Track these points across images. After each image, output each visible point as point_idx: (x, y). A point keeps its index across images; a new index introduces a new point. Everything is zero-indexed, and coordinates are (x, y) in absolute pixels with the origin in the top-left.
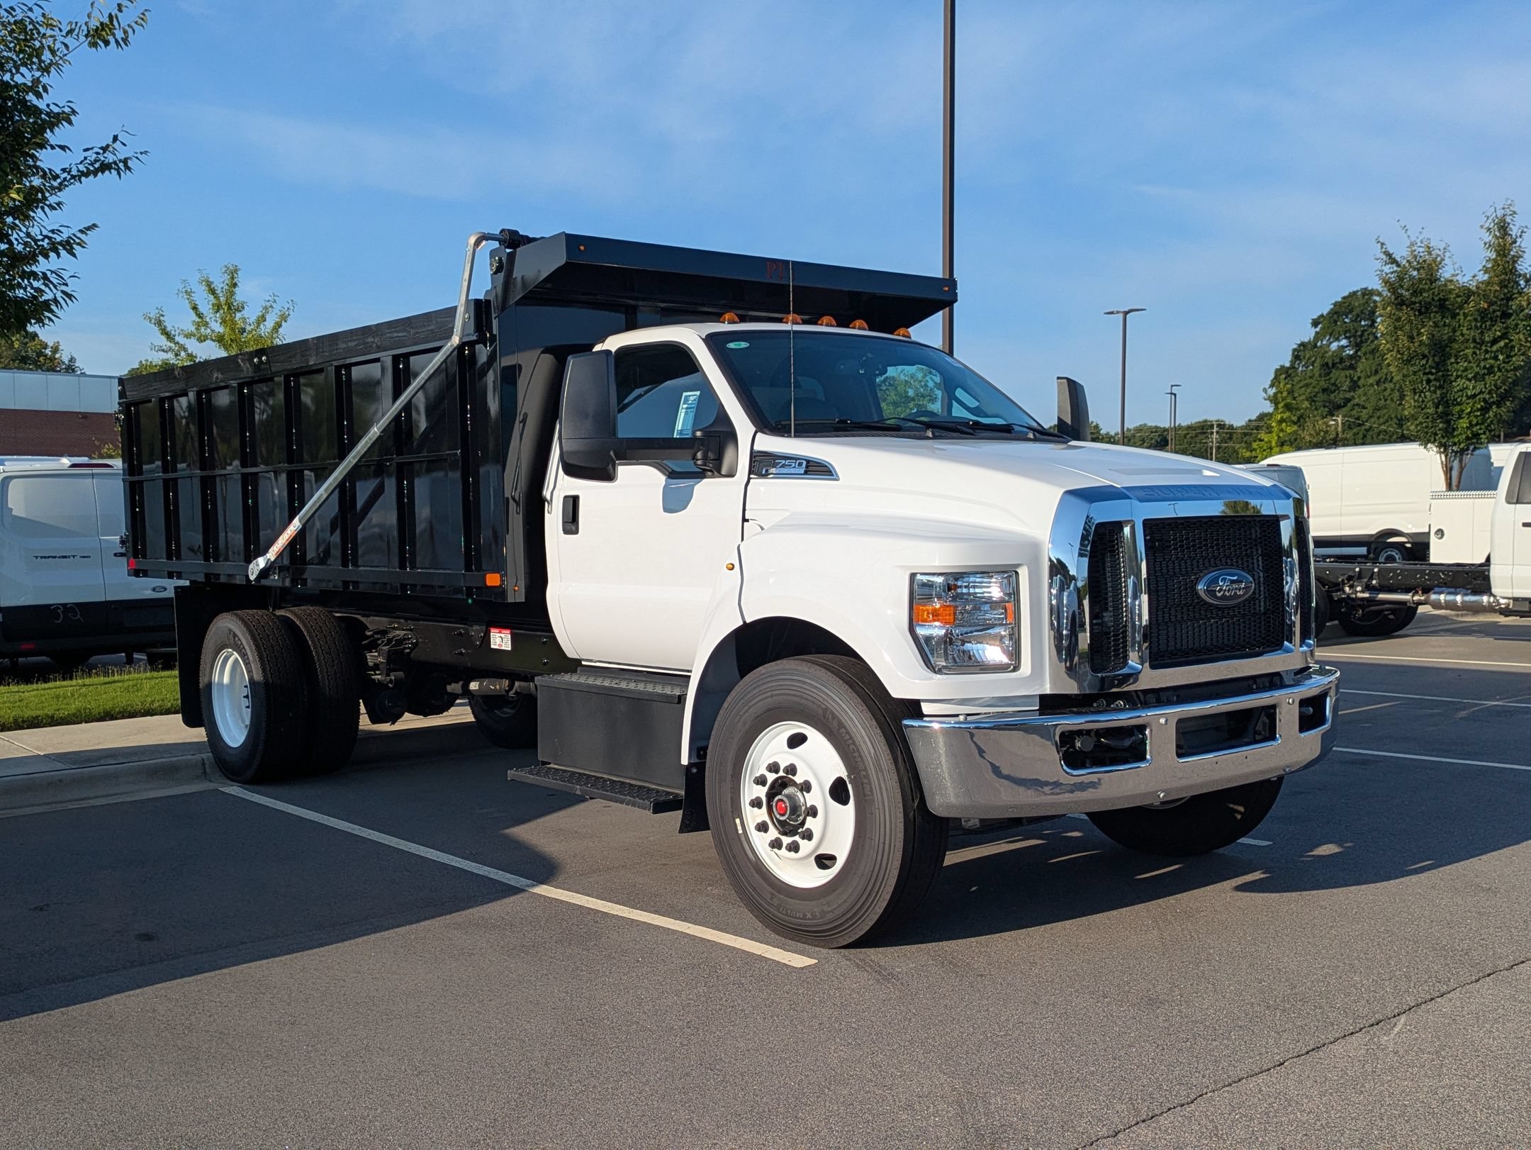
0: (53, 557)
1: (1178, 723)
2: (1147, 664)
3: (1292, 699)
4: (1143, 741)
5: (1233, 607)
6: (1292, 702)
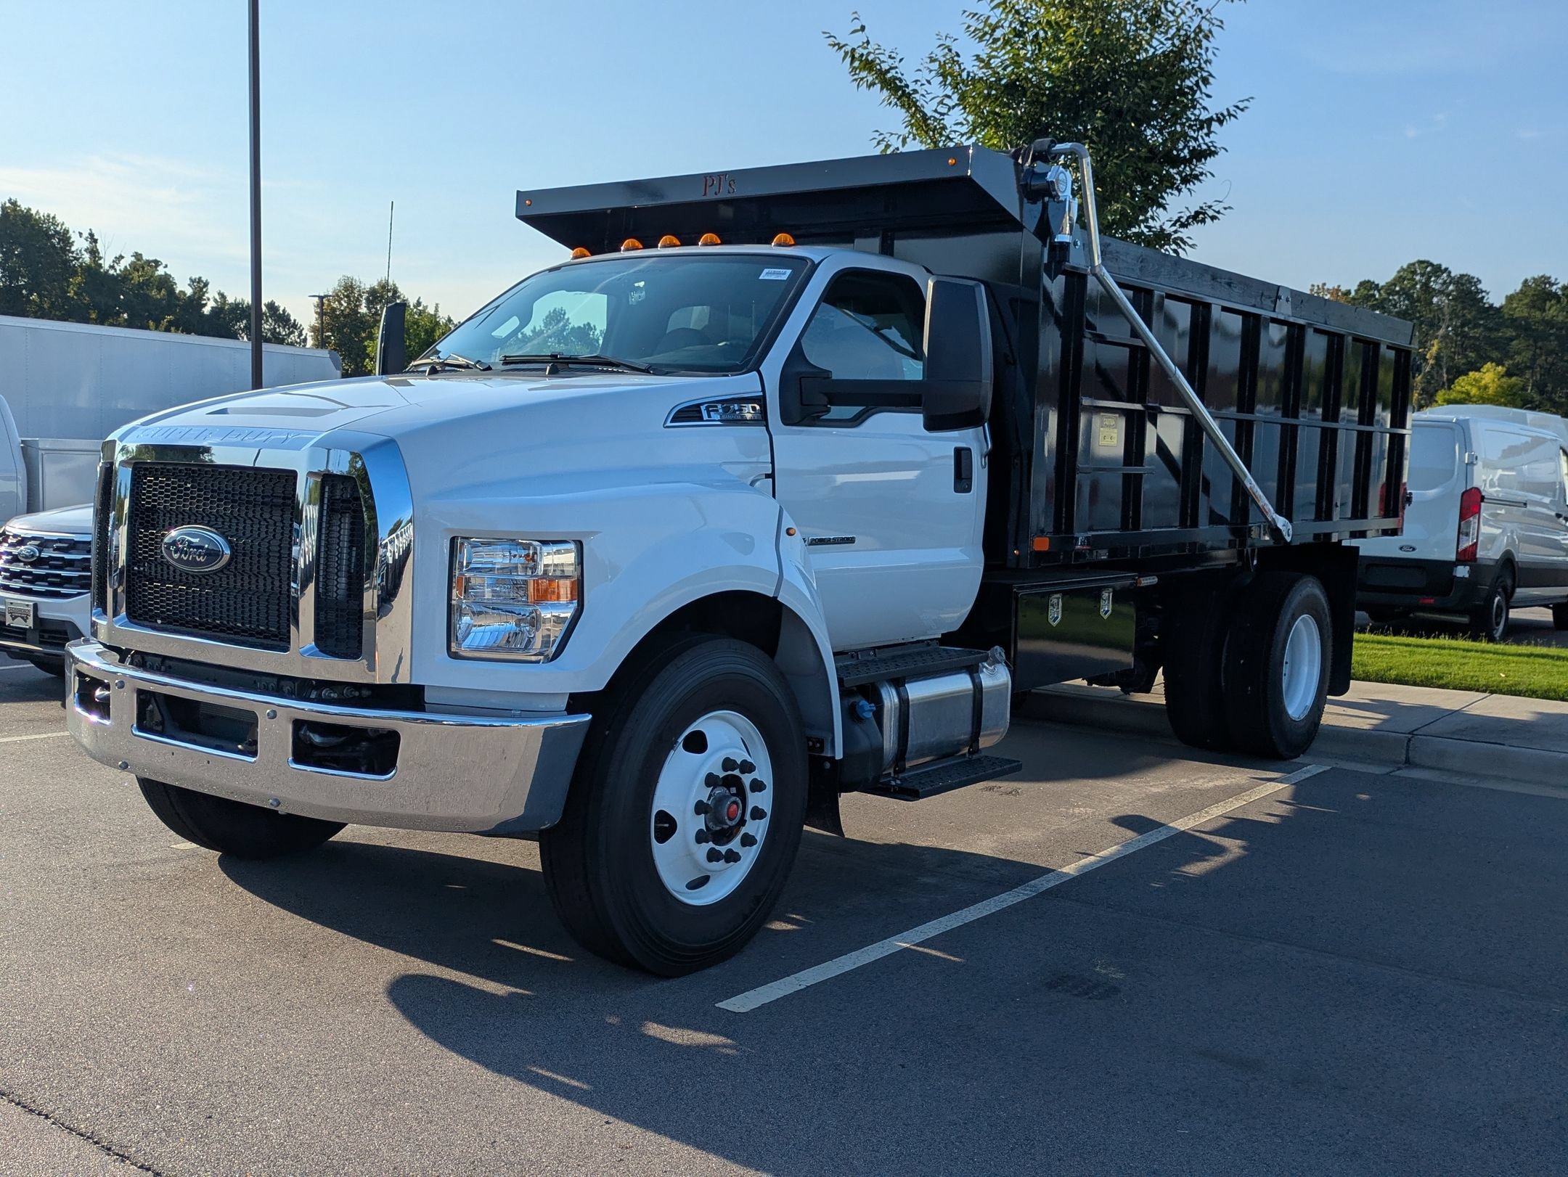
1: (140, 692)
2: (123, 619)
3: (274, 712)
4: (107, 699)
5: (204, 576)
6: (274, 717)
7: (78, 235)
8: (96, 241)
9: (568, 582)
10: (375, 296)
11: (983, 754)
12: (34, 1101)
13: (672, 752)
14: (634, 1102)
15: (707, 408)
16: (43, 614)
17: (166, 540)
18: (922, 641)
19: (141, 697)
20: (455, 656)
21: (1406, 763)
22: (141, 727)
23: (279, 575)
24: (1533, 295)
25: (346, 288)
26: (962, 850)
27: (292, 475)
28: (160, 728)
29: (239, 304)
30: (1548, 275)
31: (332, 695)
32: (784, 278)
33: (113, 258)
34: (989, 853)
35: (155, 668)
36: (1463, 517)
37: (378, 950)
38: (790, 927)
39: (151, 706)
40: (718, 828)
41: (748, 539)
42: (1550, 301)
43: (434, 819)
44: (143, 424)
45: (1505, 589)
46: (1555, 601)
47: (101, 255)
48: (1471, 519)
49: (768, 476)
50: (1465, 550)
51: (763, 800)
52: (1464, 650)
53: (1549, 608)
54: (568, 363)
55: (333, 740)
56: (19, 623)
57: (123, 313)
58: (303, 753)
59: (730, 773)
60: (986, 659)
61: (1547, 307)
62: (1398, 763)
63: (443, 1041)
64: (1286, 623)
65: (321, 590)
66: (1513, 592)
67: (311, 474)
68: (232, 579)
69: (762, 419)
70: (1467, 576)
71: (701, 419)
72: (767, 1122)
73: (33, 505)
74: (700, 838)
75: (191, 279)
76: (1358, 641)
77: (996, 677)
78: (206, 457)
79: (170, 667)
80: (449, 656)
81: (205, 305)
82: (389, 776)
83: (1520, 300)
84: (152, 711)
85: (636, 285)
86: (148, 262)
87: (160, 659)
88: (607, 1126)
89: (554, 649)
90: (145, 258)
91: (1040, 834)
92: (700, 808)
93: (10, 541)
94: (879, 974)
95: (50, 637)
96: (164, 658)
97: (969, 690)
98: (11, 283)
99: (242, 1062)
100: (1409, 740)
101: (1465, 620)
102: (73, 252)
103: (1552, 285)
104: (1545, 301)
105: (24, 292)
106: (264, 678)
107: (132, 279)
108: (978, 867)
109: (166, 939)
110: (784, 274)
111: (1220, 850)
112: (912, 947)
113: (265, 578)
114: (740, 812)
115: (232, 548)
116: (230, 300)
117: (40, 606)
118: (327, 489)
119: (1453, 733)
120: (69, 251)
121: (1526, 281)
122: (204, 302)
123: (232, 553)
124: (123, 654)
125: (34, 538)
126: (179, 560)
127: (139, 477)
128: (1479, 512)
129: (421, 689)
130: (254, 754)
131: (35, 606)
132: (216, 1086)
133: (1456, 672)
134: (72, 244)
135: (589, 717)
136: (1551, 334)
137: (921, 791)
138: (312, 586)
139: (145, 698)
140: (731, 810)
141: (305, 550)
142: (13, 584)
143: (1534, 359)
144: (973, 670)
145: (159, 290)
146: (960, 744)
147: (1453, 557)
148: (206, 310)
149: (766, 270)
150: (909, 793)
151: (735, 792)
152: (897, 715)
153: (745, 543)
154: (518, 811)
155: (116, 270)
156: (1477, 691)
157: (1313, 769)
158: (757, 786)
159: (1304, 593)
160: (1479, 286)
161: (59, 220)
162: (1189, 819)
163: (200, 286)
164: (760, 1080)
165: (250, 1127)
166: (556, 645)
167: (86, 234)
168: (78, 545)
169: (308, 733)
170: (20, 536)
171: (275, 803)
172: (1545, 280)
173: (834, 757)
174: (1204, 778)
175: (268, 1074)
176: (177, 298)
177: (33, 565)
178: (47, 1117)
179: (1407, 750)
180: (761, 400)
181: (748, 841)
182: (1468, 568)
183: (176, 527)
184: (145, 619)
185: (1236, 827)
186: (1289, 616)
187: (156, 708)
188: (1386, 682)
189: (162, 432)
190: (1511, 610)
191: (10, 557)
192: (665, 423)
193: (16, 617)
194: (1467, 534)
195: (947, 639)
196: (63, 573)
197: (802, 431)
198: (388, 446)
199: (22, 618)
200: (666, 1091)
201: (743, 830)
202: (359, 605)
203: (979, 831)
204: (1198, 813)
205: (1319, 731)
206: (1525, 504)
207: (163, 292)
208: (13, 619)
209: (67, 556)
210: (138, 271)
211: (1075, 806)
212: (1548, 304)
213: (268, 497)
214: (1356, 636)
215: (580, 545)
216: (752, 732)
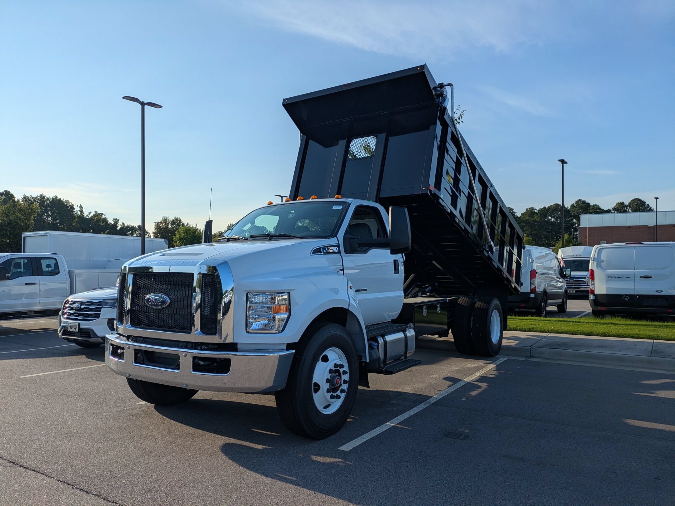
0: (615, 277)
1: (136, 350)
2: (129, 325)
3: (186, 354)
4: (123, 353)
5: (160, 310)
6: (186, 356)
7: (77, 206)
8: (82, 208)
9: (285, 306)
10: (173, 222)
11: (408, 358)
12: (110, 498)
13: (318, 362)
14: (321, 485)
15: (323, 249)
16: (82, 327)
17: (146, 299)
18: (386, 322)
19: (136, 352)
20: (248, 332)
21: (530, 356)
22: (136, 362)
23: (187, 308)
24: (529, 213)
25: (164, 220)
26: (401, 391)
27: (192, 275)
28: (142, 362)
29: (129, 226)
30: (533, 207)
31: (206, 348)
32: (341, 208)
33: (88, 213)
34: (410, 392)
35: (141, 341)
36: (531, 279)
37: (218, 436)
38: (351, 420)
39: (139, 355)
40: (333, 387)
41: (336, 290)
42: (535, 214)
43: (238, 388)
44: (136, 260)
45: (544, 300)
46: (558, 304)
47: (84, 212)
48: (534, 279)
49: (341, 270)
50: (533, 289)
51: (346, 377)
52: (538, 320)
53: (556, 306)
54: (273, 237)
55: (207, 363)
56: (73, 330)
57: (91, 230)
58: (197, 367)
59: (336, 368)
60: (407, 327)
61: (534, 216)
62: (528, 356)
63: (249, 468)
64: (490, 313)
65: (202, 312)
66: (547, 301)
67: (200, 273)
68: (170, 310)
69: (339, 252)
70: (534, 297)
71: (321, 252)
72: (369, 490)
73: (72, 292)
74: (328, 391)
75: (113, 219)
76: (509, 319)
77: (411, 333)
78: (151, 270)
79: (146, 341)
80: (246, 332)
81: (118, 226)
82: (226, 375)
83: (526, 215)
84: (139, 356)
85: (291, 212)
86: (99, 214)
87: (143, 339)
88: (315, 494)
89: (281, 329)
90: (98, 212)
91: (424, 384)
92: (328, 381)
93: (70, 303)
94: (389, 435)
95: (83, 334)
96: (144, 338)
97: (403, 338)
98: (54, 222)
99: (181, 478)
100: (530, 349)
101: (534, 310)
102: (75, 212)
103: (535, 210)
104: (533, 215)
105: (58, 224)
106: (181, 343)
107: (94, 219)
108: (408, 397)
109: (143, 436)
110: (340, 207)
111: (479, 387)
112: (396, 425)
113: (182, 309)
114: (340, 381)
115: (170, 300)
116: (126, 225)
117: (80, 324)
118: (204, 279)
119: (543, 346)
120: (74, 211)
121: (527, 209)
122: (117, 226)
123: (170, 301)
124: (128, 337)
125: (78, 302)
126: (151, 305)
127: (136, 278)
128: (536, 277)
129: (236, 344)
130: (178, 369)
131: (79, 324)
132: (174, 488)
133: (538, 327)
134: (75, 209)
135: (294, 351)
136: (536, 224)
137: (393, 371)
138: (199, 310)
139: (137, 352)
140: (337, 381)
141: (197, 300)
142: (71, 317)
143: (531, 232)
144: (404, 331)
145: (103, 222)
146: (402, 356)
147: (529, 291)
148: (118, 228)
149: (334, 206)
150: (389, 372)
151: (337, 375)
152: (383, 347)
153: (335, 291)
154: (271, 384)
155: (88, 217)
156: (546, 332)
157: (502, 360)
158: (345, 372)
159: (494, 303)
160: (513, 211)
161: (70, 201)
162: (470, 377)
163: (116, 221)
164: (362, 475)
165: (190, 502)
166: (282, 327)
167: (79, 206)
168: (94, 303)
169: (198, 361)
170: (74, 301)
171: (186, 386)
172: (533, 208)
173: (366, 361)
174: (470, 364)
175: (191, 483)
176: (109, 225)
177: (78, 310)
178: (116, 503)
179: (530, 352)
180: (338, 246)
181: (342, 391)
182: (534, 294)
183: (149, 294)
184: (137, 325)
185: (482, 379)
186: (491, 310)
187: (141, 355)
188: (516, 331)
189: (144, 263)
190: (547, 307)
191: (70, 308)
192: (310, 254)
193: (72, 328)
194: (533, 284)
195: (393, 321)
196: (89, 313)
197: (350, 255)
198: (225, 263)
199: (74, 328)
200: (331, 481)
201: (341, 388)
202: (216, 317)
203: (404, 384)
204: (472, 375)
205: (502, 347)
206: (548, 274)
207: (104, 223)
208: (71, 329)
209: (90, 307)
210: (96, 217)
211: (432, 375)
212: (534, 215)
213: (183, 282)
214: (508, 317)
215: (289, 294)
216: (342, 355)
